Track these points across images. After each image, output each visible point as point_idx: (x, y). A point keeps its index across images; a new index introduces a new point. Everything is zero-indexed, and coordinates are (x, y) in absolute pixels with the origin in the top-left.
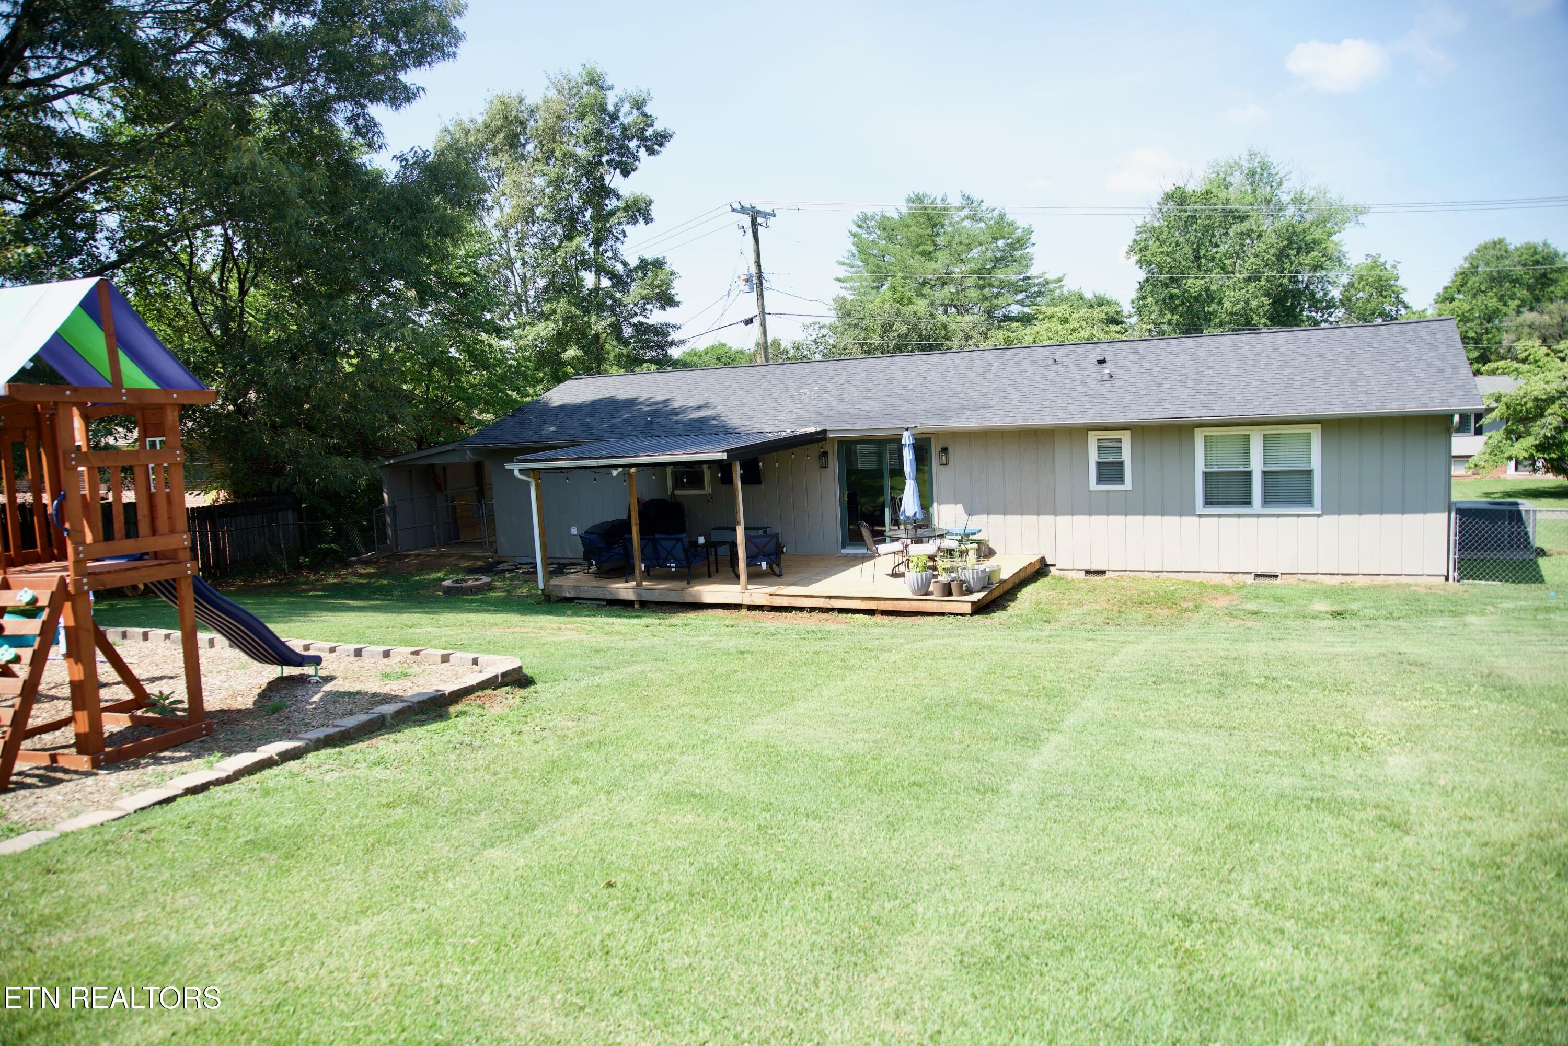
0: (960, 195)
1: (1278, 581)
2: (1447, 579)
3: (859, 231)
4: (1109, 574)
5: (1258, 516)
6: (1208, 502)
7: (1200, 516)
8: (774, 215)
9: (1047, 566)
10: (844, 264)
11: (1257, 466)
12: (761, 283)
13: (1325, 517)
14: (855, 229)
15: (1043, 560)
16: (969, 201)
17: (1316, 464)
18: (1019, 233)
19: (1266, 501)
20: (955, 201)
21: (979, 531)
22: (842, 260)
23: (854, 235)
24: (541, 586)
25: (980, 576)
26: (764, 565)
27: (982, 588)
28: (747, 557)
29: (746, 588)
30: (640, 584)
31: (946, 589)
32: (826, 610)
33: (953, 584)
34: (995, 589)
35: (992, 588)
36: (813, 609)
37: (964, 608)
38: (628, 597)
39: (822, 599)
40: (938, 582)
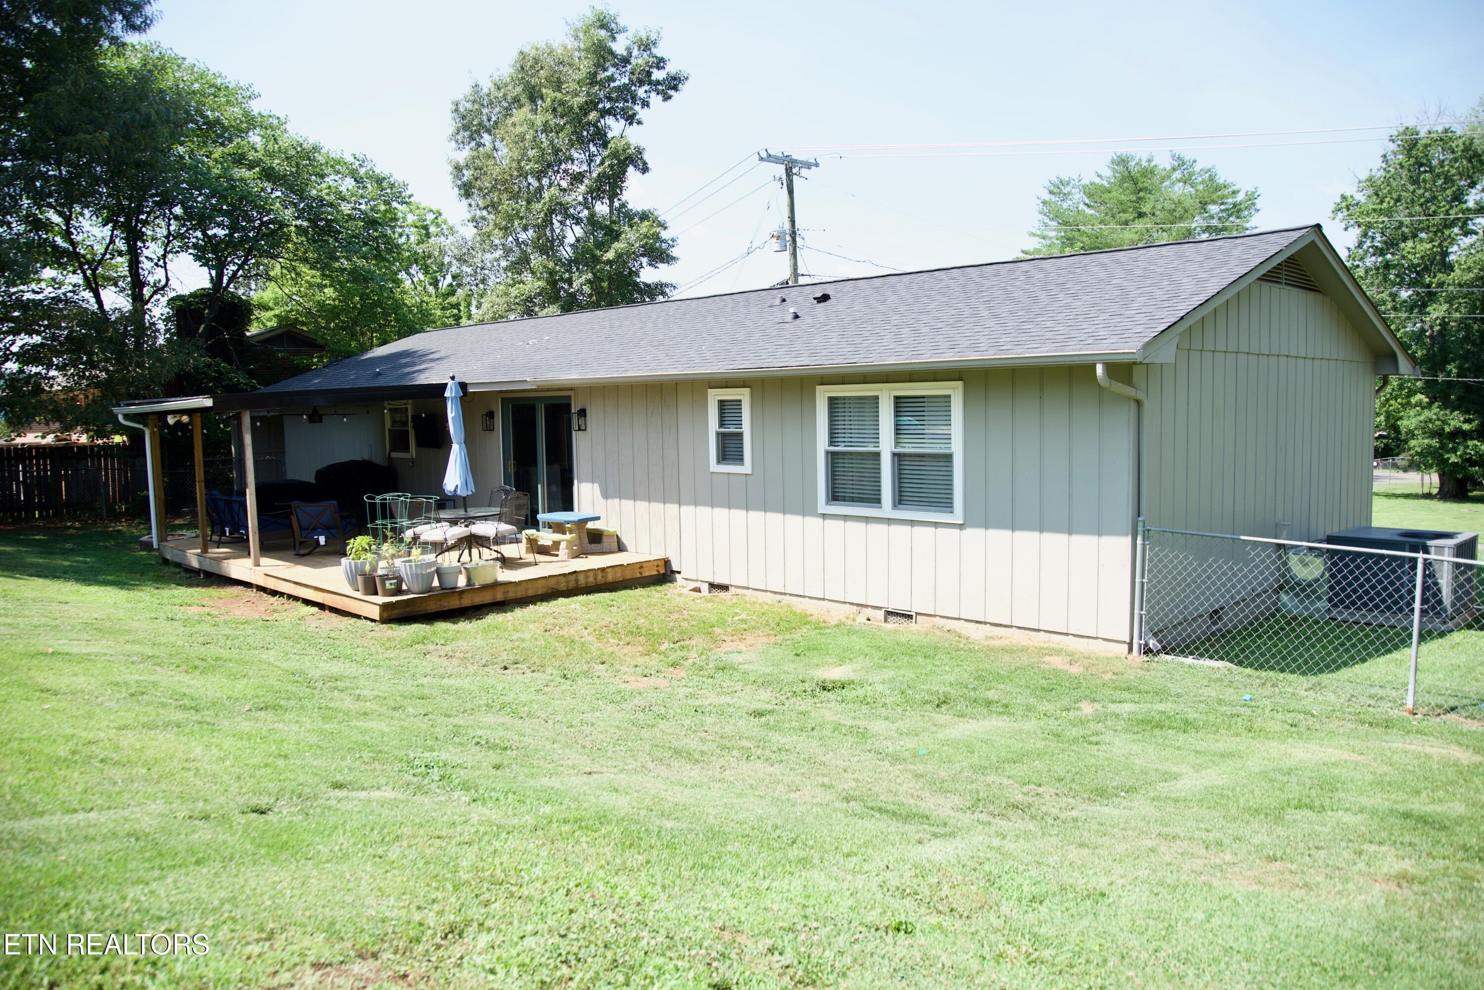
0: (1169, 155)
1: (911, 626)
2: (1130, 650)
3: (1053, 198)
4: (732, 590)
5: (889, 521)
6: (834, 496)
7: (824, 516)
8: (817, 165)
9: (673, 572)
10: (1034, 235)
11: (886, 445)
12: (794, 241)
13: (969, 532)
14: (1047, 197)
15: (667, 562)
16: (1180, 163)
17: (957, 448)
18: (1240, 197)
19: (900, 500)
20: (1164, 162)
21: (598, 518)
22: (1034, 231)
23: (1044, 203)
24: (155, 546)
25: (419, 572)
26: (322, 540)
27: (431, 589)
28: (301, 529)
29: (257, 564)
30: (205, 550)
31: (371, 586)
32: (296, 599)
33: (377, 580)
34: (462, 592)
35: (454, 591)
36: (290, 597)
37: (375, 613)
38: (195, 564)
39: (292, 585)
40: (363, 574)
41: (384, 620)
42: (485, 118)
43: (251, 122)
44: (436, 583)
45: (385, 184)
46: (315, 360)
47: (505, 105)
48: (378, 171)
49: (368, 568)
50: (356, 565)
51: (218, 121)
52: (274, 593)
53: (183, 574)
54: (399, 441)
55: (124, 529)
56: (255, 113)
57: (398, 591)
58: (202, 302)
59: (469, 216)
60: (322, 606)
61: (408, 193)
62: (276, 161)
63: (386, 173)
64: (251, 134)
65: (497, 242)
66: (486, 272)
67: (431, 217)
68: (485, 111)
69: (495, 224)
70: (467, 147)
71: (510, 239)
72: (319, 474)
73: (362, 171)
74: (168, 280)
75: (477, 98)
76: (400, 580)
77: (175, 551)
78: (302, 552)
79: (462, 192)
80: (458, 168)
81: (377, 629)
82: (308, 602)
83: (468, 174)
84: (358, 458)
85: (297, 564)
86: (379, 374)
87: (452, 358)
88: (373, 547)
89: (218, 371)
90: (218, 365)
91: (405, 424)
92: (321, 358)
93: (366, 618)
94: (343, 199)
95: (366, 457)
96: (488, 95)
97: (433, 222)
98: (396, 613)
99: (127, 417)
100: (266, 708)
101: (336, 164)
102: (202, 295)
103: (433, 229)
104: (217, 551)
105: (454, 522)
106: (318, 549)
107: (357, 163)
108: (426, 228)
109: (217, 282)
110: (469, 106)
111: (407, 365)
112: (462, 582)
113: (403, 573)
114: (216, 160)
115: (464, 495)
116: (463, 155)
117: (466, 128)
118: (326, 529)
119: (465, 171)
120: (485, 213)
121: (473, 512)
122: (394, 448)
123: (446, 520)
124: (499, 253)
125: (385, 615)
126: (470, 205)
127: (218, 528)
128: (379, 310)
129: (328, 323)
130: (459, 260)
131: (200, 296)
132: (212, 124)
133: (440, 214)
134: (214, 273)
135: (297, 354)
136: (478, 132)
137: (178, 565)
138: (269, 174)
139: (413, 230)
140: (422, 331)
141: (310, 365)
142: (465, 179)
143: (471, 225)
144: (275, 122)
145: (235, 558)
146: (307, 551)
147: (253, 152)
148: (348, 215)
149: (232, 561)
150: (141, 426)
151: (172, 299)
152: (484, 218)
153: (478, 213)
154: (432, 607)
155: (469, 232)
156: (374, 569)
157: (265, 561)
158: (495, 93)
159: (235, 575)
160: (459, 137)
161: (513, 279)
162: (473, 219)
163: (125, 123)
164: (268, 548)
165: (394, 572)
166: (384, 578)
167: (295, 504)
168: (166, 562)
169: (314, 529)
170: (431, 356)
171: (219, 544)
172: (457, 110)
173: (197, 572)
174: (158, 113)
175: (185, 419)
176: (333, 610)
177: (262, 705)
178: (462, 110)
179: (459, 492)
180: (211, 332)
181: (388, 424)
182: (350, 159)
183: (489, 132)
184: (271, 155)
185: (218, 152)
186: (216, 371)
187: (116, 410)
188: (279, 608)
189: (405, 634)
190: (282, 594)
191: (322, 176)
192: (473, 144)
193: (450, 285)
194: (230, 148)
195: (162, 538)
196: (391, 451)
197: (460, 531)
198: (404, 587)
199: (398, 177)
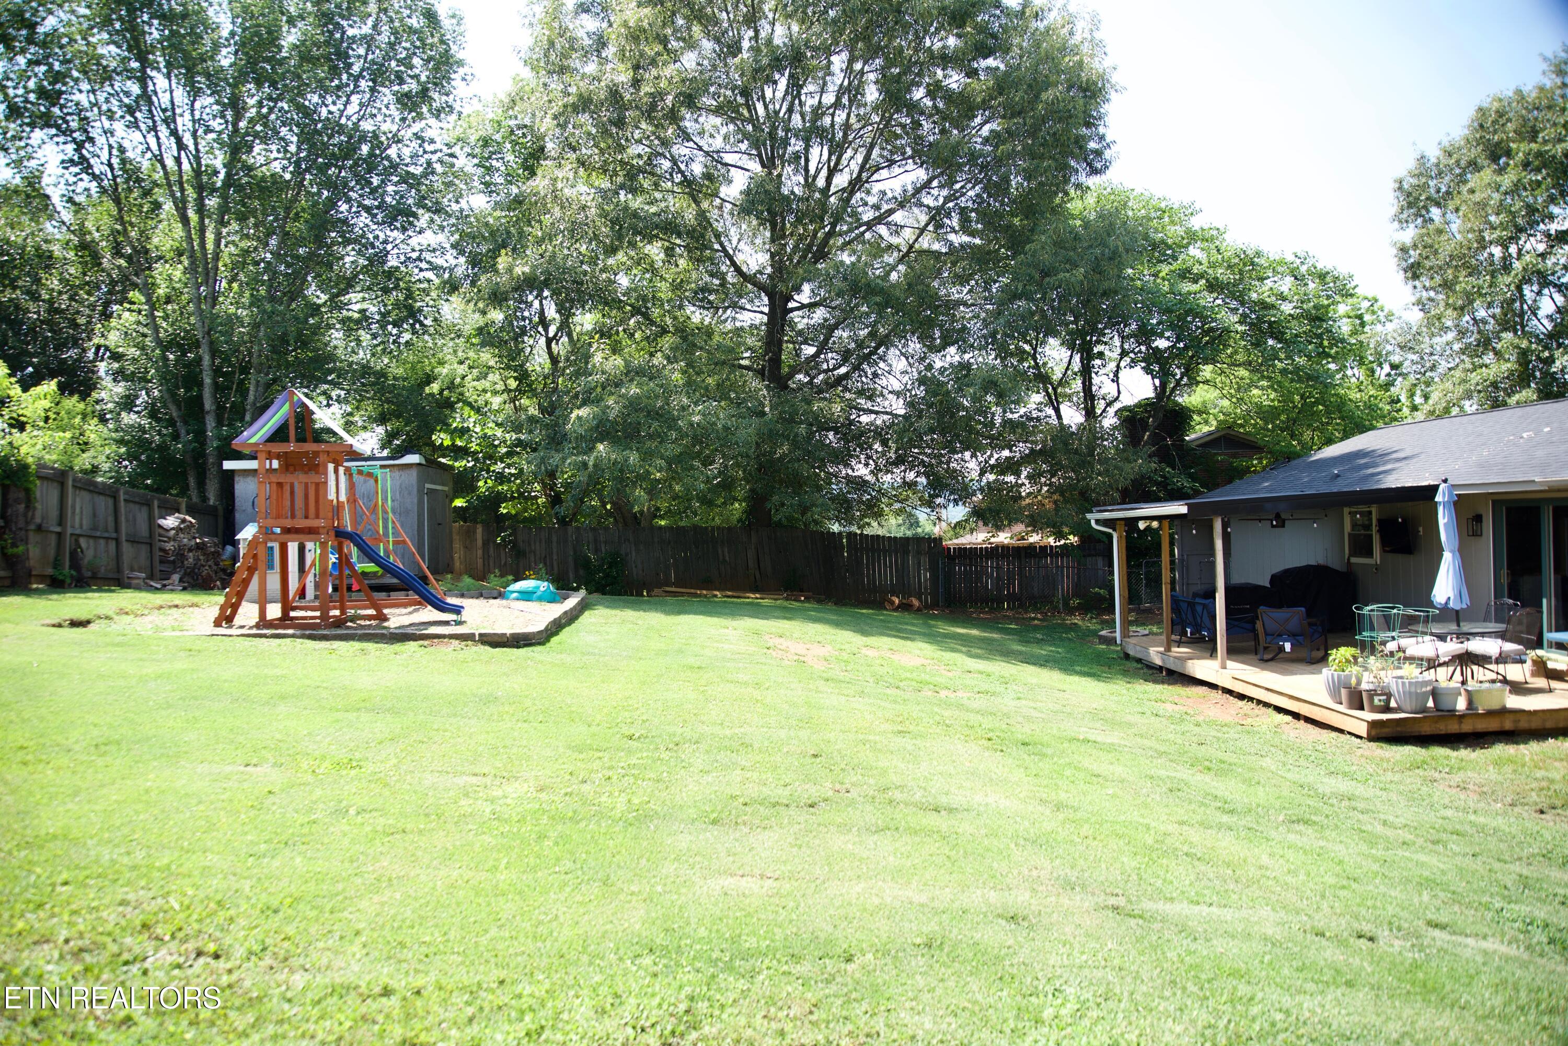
24: (1118, 642)
25: (1413, 690)
26: (1288, 647)
27: (1424, 710)
28: (1266, 634)
29: (1224, 667)
30: (1168, 649)
31: (1357, 700)
32: (1267, 705)
33: (1364, 695)
34: (1462, 717)
35: (1451, 713)
36: (1259, 702)
37: (1362, 730)
38: (1158, 661)
39: (1263, 691)
40: (1348, 687)
41: (1372, 738)
42: (1432, 191)
43: (1192, 237)
44: (1430, 704)
45: (1328, 279)
46: (1255, 462)
47: (1458, 171)
48: (1320, 266)
49: (1353, 681)
50: (1339, 676)
51: (1163, 242)
52: (1242, 697)
53: (1145, 670)
54: (1361, 546)
55: (1080, 623)
56: (1197, 228)
57: (1387, 709)
58: (1146, 411)
59: (1413, 299)
60: (1296, 716)
61: (1353, 284)
62: (1220, 271)
63: (1329, 267)
64: (1191, 248)
65: (1449, 323)
66: (1436, 357)
67: (1366, 304)
68: (1432, 183)
69: (1447, 304)
70: (1412, 226)
71: (1467, 318)
72: (1274, 578)
73: (1303, 269)
74: (1119, 392)
75: (1423, 169)
76: (1389, 695)
77: (1138, 648)
78: (1266, 657)
79: (1409, 274)
80: (1404, 250)
81: (1364, 746)
82: (1279, 710)
83: (1414, 255)
84: (1313, 562)
85: (1263, 669)
86: (1338, 476)
87: (1423, 456)
88: (1360, 660)
89: (1163, 476)
90: (1163, 470)
91: (1368, 527)
92: (1260, 459)
93: (1349, 733)
94: (1284, 299)
95: (1321, 561)
96: (1437, 165)
97: (1367, 310)
98: (1386, 731)
99: (1098, 522)
100: (1299, 821)
101: (1275, 267)
102: (1147, 405)
103: (1367, 318)
104: (1179, 651)
105: (1442, 638)
106: (1281, 655)
107: (1298, 261)
108: (1360, 317)
109: (1161, 392)
110: (1414, 181)
111: (1367, 466)
112: (1461, 704)
113: (1394, 689)
114: (1163, 279)
115: (1457, 607)
116: (1409, 235)
117: (1410, 205)
118: (1292, 636)
119: (1412, 252)
120: (1432, 294)
121: (1466, 627)
122: (1355, 552)
123: (1432, 634)
124: (1450, 336)
125: (1373, 733)
126: (1415, 287)
127: (1179, 628)
128: (1321, 407)
129: (1267, 423)
130: (1401, 348)
131: (1146, 406)
132: (1155, 246)
133: (1376, 301)
134: (1157, 382)
135: (1234, 456)
136: (1425, 207)
137: (1139, 661)
138: (1214, 286)
139: (1345, 320)
140: (1372, 428)
141: (1248, 468)
142: (1412, 260)
143: (1416, 308)
144: (1215, 233)
145: (1198, 659)
146: (1270, 656)
147: (1197, 266)
148: (1290, 315)
149: (1195, 661)
150: (1110, 531)
151: (1119, 410)
152: (1431, 299)
153: (1424, 294)
154: (1427, 729)
155: (1415, 316)
156: (1359, 682)
157: (1230, 664)
158: (1444, 161)
159: (1199, 675)
160: (1404, 216)
161: (1473, 363)
162: (1419, 302)
163: (1096, 258)
164: (1234, 651)
165: (1383, 688)
166: (1372, 694)
167: (1262, 609)
168: (1127, 656)
169: (1280, 635)
170: (1394, 456)
171: (1179, 644)
172: (1400, 188)
173: (1161, 668)
174: (1124, 243)
175: (1155, 524)
176: (1309, 720)
177: (1294, 818)
178: (1406, 186)
179: (1451, 605)
180: (1156, 439)
181: (1348, 528)
182: (1290, 258)
183: (1438, 205)
184: (1213, 265)
185: (1165, 269)
186: (1161, 476)
187: (1088, 516)
188: (1250, 712)
189: (1398, 756)
190: (1251, 699)
191: (1262, 279)
192: (1420, 220)
193: (1389, 375)
194: (1175, 266)
195: (1125, 634)
196: (1350, 555)
197: (1451, 647)
198: (1393, 704)
199: (1342, 270)
